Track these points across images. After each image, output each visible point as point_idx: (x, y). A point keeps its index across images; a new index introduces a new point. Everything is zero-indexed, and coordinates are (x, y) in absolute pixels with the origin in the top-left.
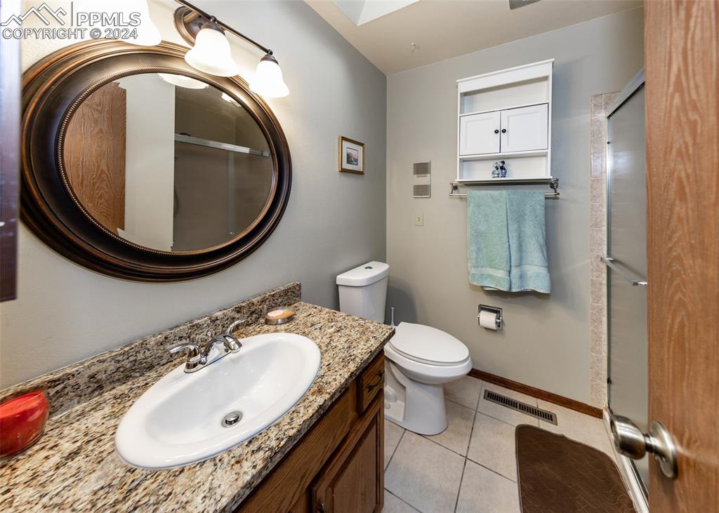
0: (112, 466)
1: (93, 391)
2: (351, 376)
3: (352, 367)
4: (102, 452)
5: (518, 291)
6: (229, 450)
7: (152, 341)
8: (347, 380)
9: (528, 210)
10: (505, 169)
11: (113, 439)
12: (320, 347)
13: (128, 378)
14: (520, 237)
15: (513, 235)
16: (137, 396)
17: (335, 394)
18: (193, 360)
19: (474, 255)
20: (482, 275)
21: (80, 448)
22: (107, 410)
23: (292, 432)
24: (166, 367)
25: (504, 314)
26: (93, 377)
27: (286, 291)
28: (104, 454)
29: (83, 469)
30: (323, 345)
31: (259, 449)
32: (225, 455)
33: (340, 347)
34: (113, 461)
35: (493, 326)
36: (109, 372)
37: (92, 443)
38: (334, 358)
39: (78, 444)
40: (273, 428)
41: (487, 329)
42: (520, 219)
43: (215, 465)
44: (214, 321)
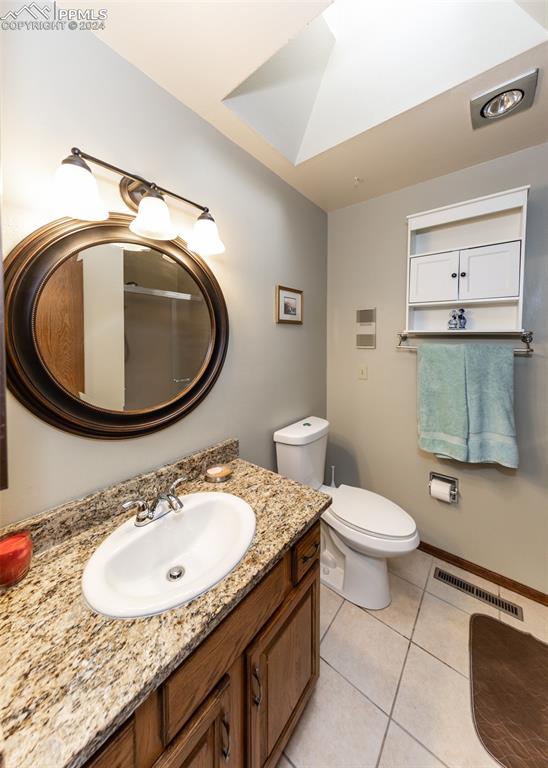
0: (80, 608)
1: (64, 536)
2: (284, 548)
3: (286, 538)
4: (71, 594)
5: (477, 461)
6: (172, 610)
7: (108, 493)
8: (280, 551)
9: (492, 368)
10: (464, 318)
11: (79, 583)
12: (255, 512)
13: (90, 525)
14: (481, 400)
15: (473, 397)
16: (98, 543)
17: (268, 565)
18: (142, 514)
19: (425, 418)
20: (434, 440)
21: (55, 587)
22: (75, 554)
23: (227, 601)
24: (120, 517)
25: (461, 486)
26: (63, 523)
27: (224, 448)
28: (74, 596)
29: (58, 607)
30: (258, 510)
31: (198, 613)
32: (169, 614)
33: (275, 514)
34: (80, 603)
35: (447, 498)
36: (75, 519)
37: (65, 584)
38: (268, 526)
39: (54, 583)
40: (210, 593)
41: (440, 500)
42: (481, 379)
43: (161, 622)
44: (159, 477)
